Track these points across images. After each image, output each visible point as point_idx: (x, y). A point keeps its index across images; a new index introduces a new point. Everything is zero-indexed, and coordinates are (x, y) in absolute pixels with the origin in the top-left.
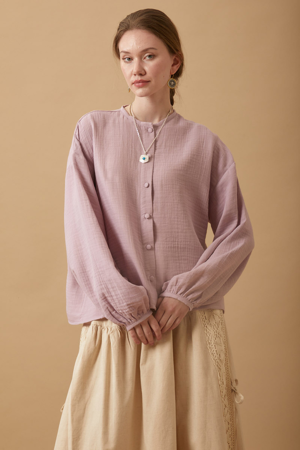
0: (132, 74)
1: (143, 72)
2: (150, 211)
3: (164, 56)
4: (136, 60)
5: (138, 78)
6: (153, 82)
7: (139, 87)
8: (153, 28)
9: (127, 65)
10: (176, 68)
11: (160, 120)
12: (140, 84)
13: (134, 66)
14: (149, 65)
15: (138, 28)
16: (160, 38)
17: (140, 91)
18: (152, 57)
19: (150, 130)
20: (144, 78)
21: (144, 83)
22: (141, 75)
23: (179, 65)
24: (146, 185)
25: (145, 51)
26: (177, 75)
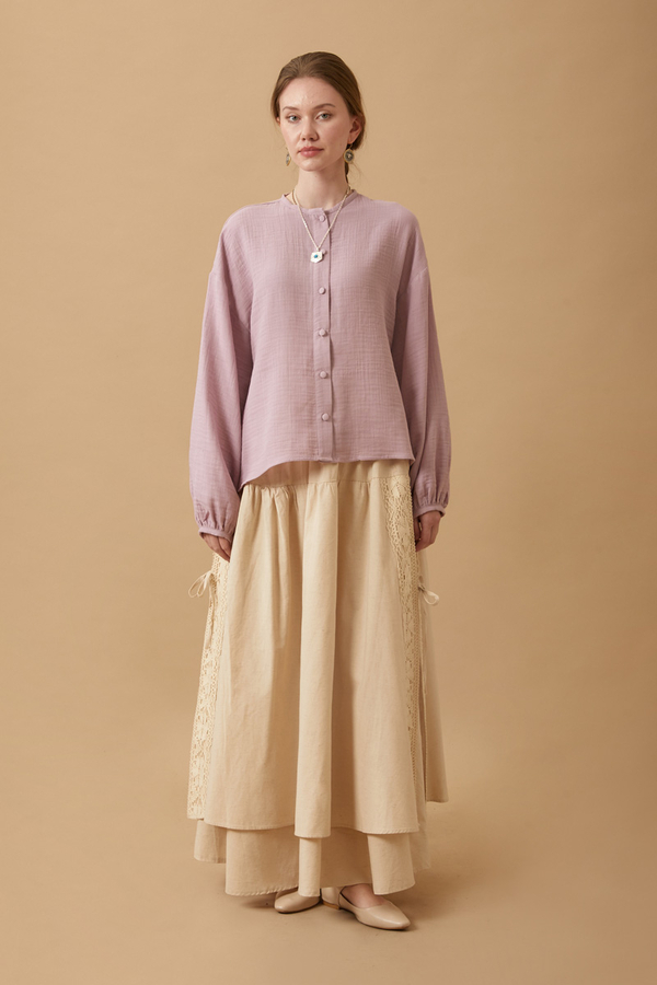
0: (298, 138)
1: (315, 137)
2: (326, 325)
3: (342, 117)
4: (306, 119)
5: (308, 144)
6: (327, 152)
7: (308, 157)
8: (330, 77)
9: (293, 125)
10: (355, 136)
11: (335, 204)
12: (310, 152)
13: (303, 128)
14: (324, 128)
15: (312, 76)
16: (340, 91)
17: (308, 163)
18: (327, 116)
19: (321, 218)
20: (316, 145)
21: (315, 151)
22: (312, 139)
23: (359, 131)
24: (321, 291)
25: (320, 107)
26: (355, 145)
